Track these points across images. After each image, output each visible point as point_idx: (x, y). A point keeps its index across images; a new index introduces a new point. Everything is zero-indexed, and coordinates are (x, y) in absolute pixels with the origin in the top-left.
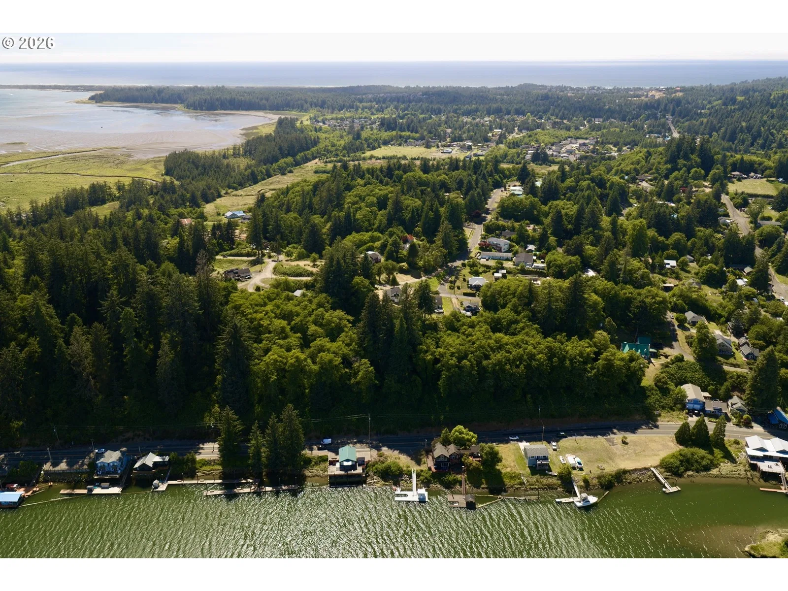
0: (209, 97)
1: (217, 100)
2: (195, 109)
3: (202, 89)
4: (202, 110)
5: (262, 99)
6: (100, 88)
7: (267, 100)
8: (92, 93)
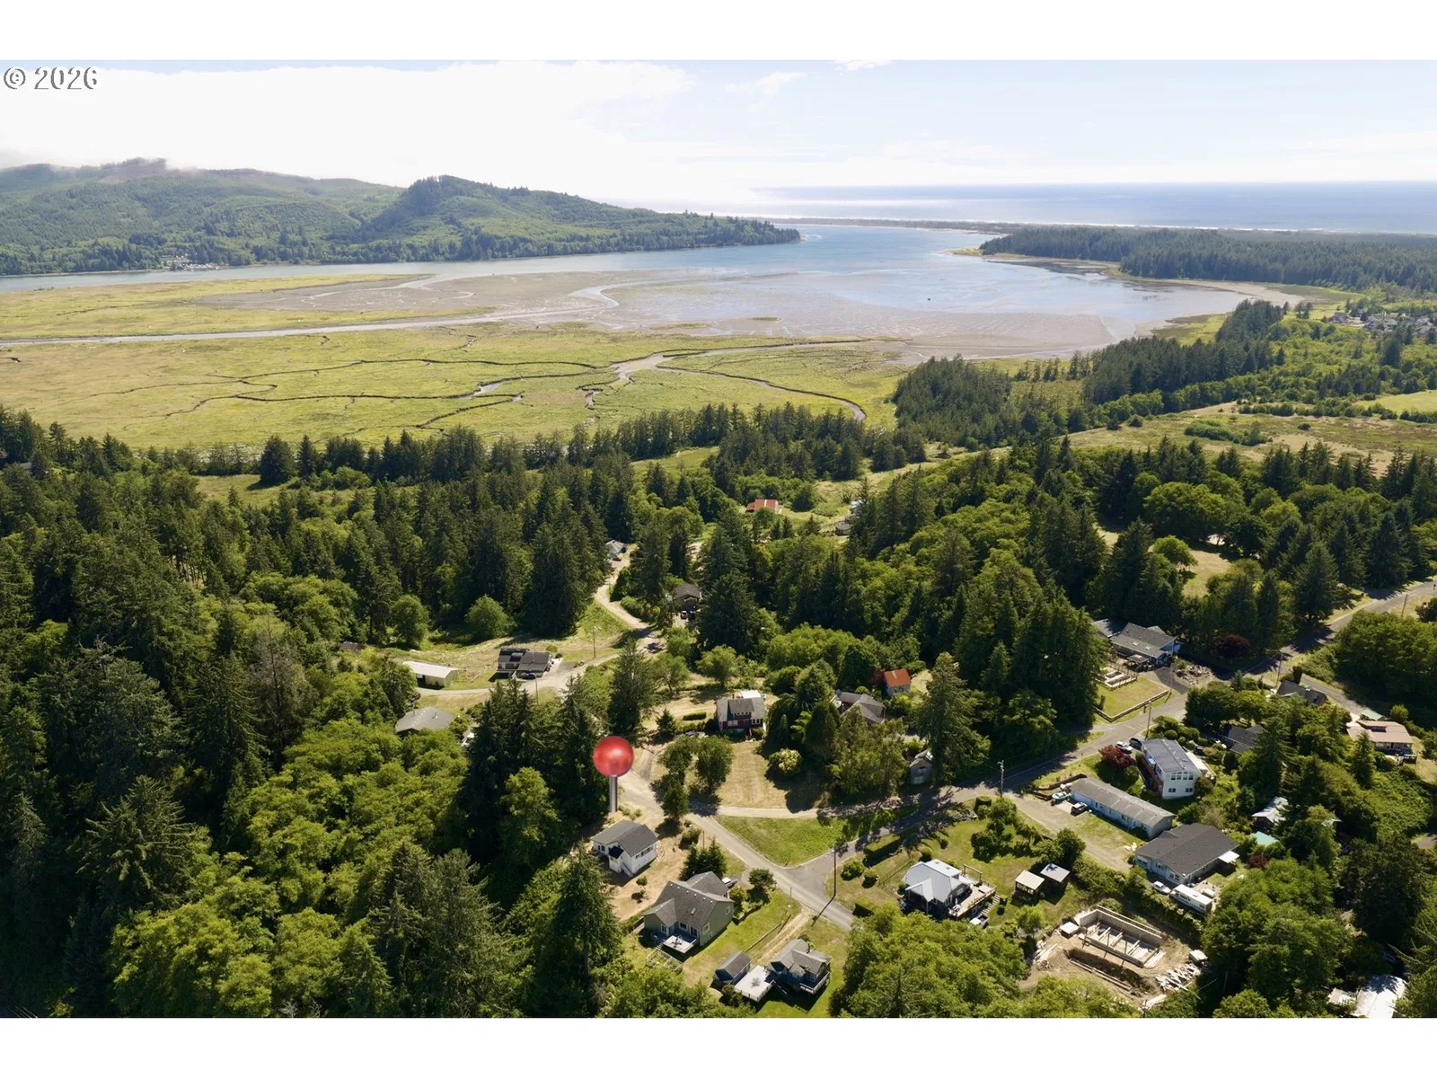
0: (1166, 253)
1: (1182, 258)
2: (1135, 273)
3: (1174, 234)
4: (1146, 275)
5: (1275, 259)
6: (1002, 228)
7: (1285, 260)
8: (990, 238)
